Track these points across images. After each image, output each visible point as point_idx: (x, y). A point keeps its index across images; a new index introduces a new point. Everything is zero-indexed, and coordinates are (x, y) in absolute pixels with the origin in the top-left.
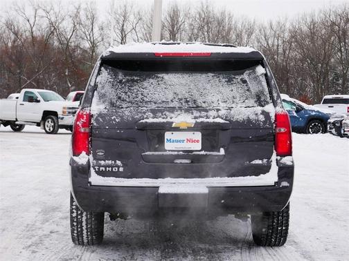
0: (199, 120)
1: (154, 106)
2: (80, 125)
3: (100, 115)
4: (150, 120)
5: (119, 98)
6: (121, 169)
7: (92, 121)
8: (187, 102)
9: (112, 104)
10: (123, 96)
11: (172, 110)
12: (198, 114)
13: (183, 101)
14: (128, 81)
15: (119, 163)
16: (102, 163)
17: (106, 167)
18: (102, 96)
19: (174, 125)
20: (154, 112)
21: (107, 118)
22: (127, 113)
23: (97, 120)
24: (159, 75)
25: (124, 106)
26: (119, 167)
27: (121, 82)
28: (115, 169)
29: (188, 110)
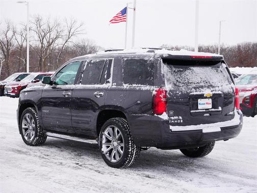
0: (214, 92)
1: (194, 85)
2: (162, 97)
3: (170, 91)
4: (195, 93)
5: (177, 81)
6: (182, 121)
7: (167, 95)
8: (206, 83)
9: (175, 85)
10: (179, 80)
11: (202, 87)
12: (212, 89)
13: (205, 82)
14: (178, 71)
15: (180, 118)
16: (172, 118)
17: (174, 120)
18: (168, 80)
19: (205, 96)
20: (195, 88)
21: (175, 92)
22: (183, 89)
23: (169, 94)
24: (191, 68)
25: (181, 85)
26: (180, 120)
27: (175, 71)
28: (179, 121)
29: (208, 87)
